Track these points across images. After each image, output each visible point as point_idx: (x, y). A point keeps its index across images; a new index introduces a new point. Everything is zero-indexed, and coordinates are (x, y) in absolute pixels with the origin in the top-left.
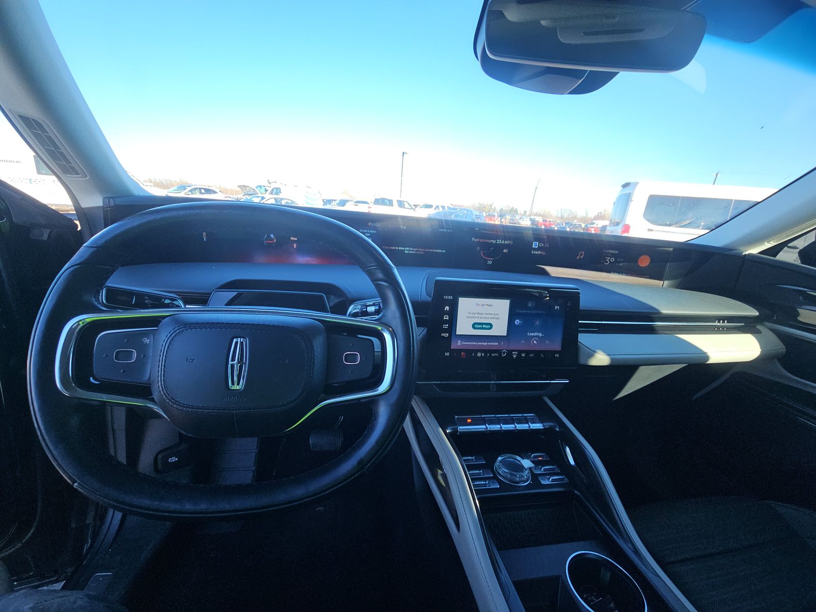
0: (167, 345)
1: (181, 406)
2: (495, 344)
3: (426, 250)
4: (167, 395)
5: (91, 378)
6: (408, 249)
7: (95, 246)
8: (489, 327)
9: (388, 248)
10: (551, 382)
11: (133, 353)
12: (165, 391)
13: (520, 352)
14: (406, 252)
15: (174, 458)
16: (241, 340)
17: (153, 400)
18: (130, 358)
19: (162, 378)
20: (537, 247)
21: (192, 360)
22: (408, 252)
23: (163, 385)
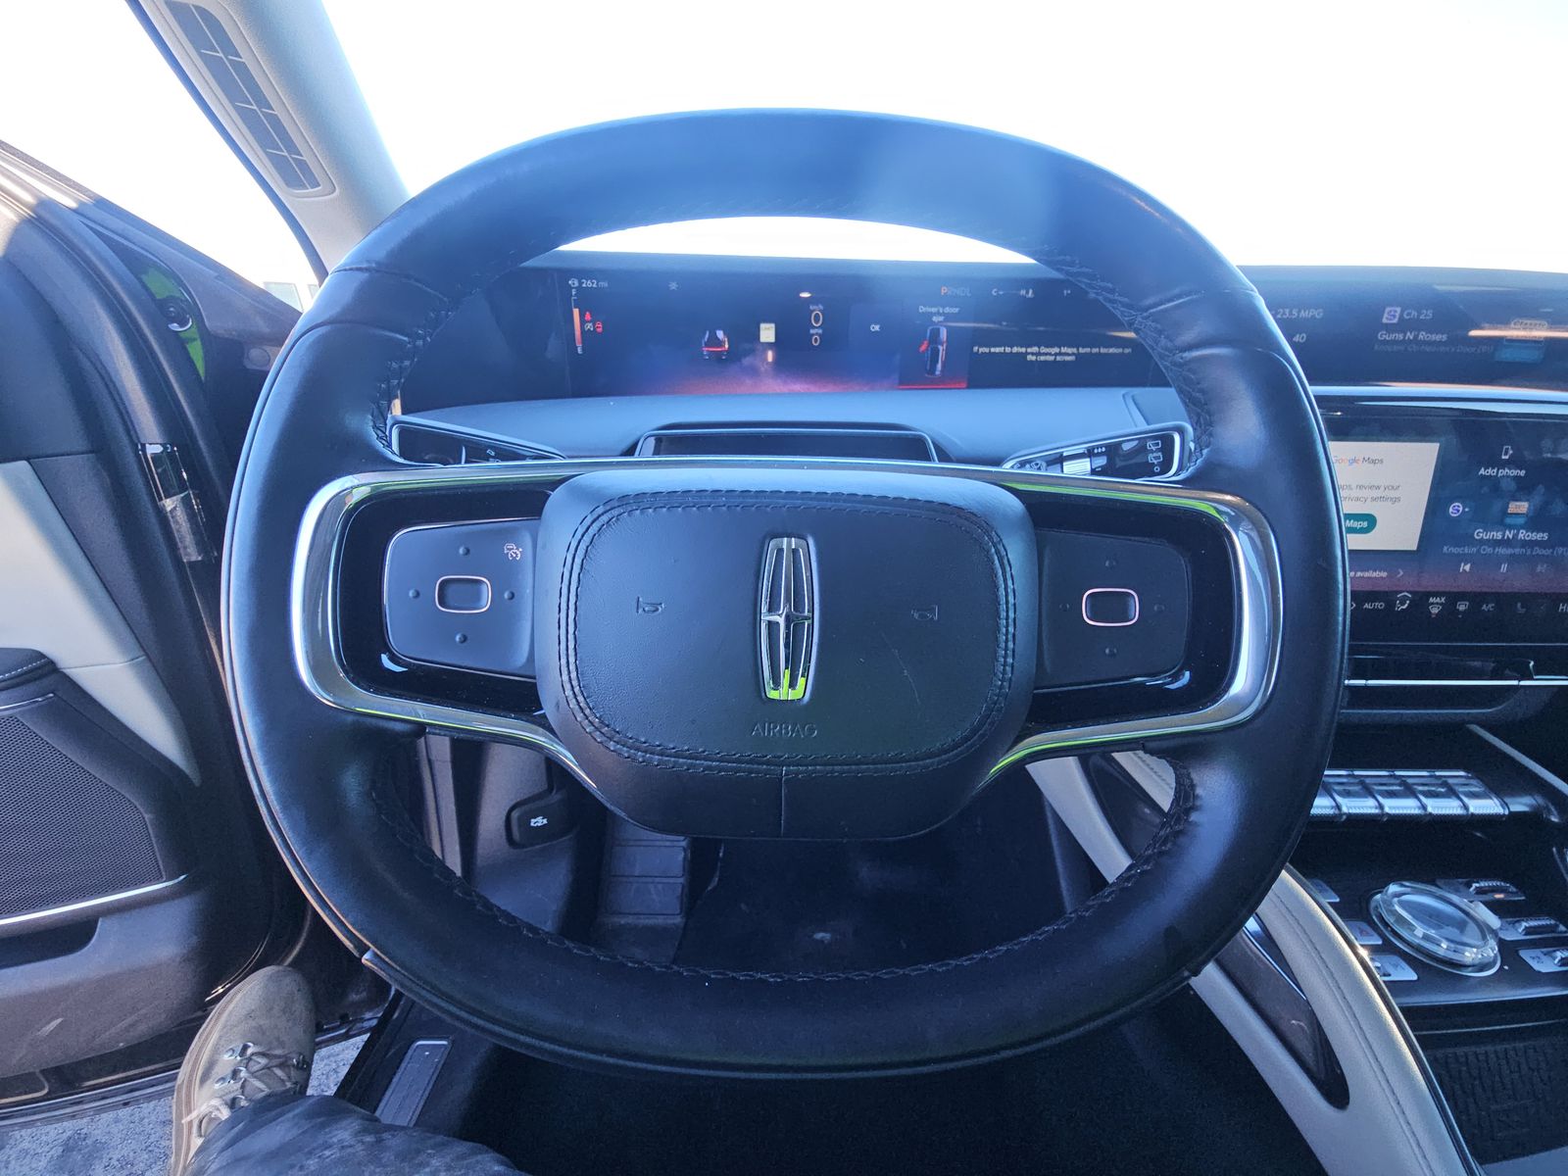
0: (578, 561)
1: (630, 748)
2: (1376, 574)
3: (1081, 350)
4: (587, 711)
5: (384, 658)
6: (1035, 349)
7: (365, 265)
8: (1365, 524)
9: (986, 350)
10: (1523, 683)
11: (484, 587)
12: (580, 698)
13: (1453, 597)
14: (1029, 357)
15: (539, 819)
16: (789, 544)
17: (543, 723)
18: (476, 599)
19: (572, 659)
20: (1395, 321)
21: (652, 605)
22: (1034, 358)
23: (575, 683)
